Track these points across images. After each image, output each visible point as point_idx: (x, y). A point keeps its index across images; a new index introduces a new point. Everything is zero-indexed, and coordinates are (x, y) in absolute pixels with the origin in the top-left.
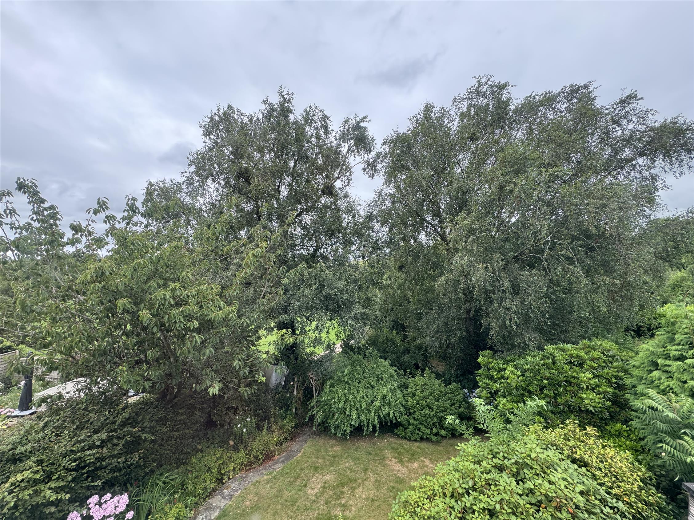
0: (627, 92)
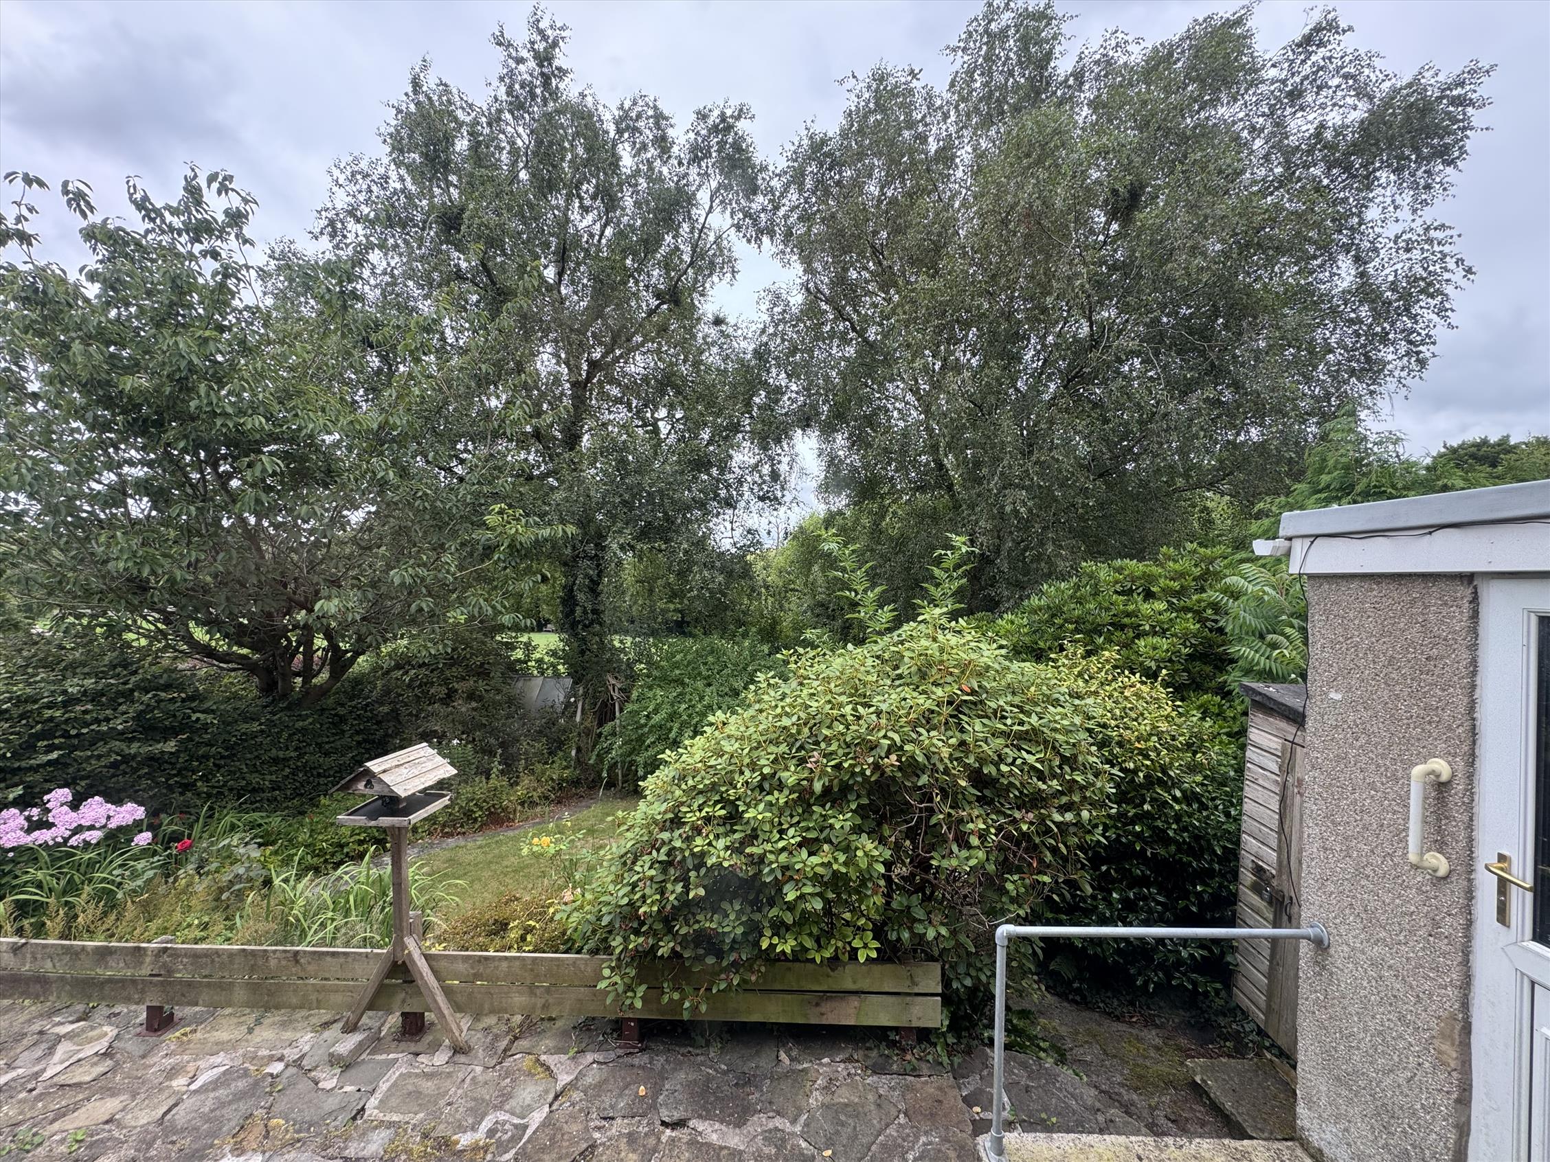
0: (1316, 17)
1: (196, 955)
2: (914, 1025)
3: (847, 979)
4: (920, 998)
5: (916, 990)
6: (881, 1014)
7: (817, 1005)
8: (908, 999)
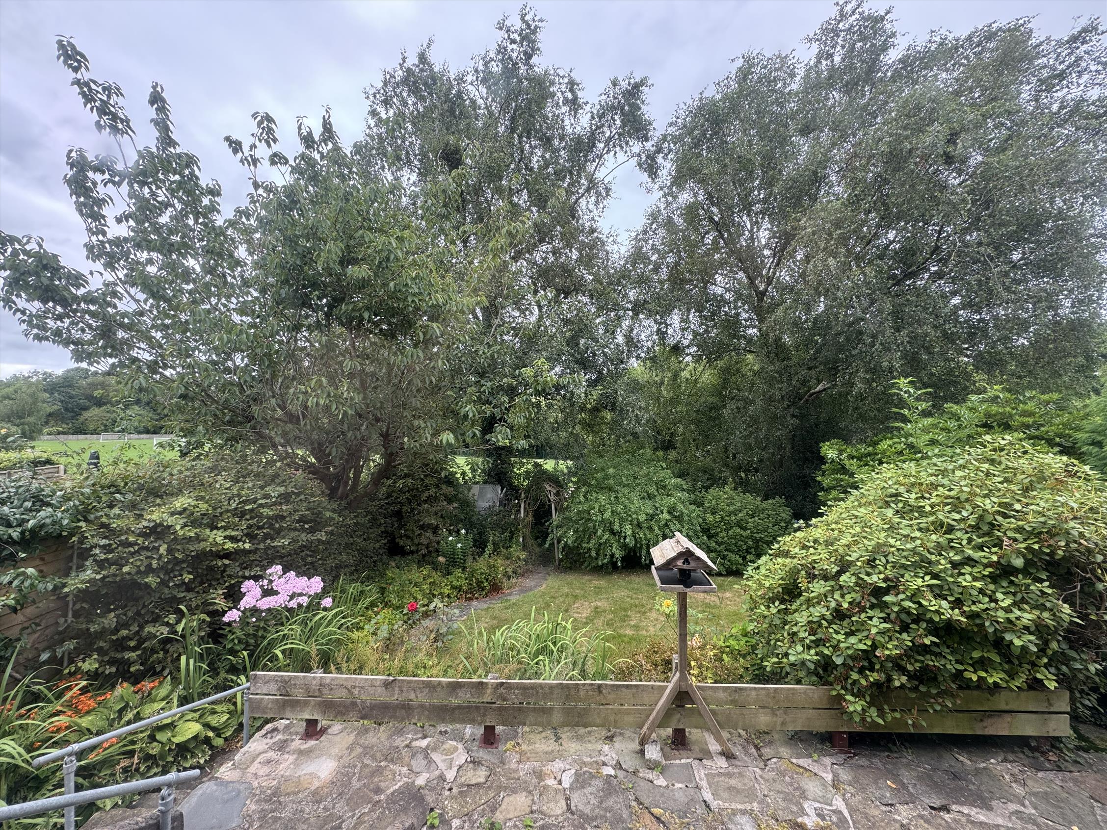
0: (1084, 22)
1: (524, 688)
2: (1051, 735)
3: (1001, 702)
4: (1054, 716)
5: (1052, 710)
6: (1027, 727)
7: (982, 720)
8: (1046, 716)
